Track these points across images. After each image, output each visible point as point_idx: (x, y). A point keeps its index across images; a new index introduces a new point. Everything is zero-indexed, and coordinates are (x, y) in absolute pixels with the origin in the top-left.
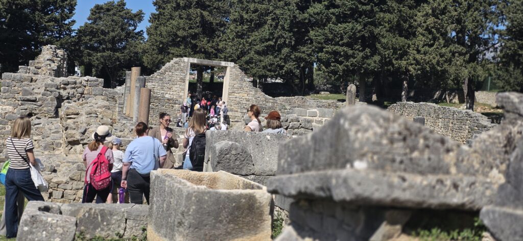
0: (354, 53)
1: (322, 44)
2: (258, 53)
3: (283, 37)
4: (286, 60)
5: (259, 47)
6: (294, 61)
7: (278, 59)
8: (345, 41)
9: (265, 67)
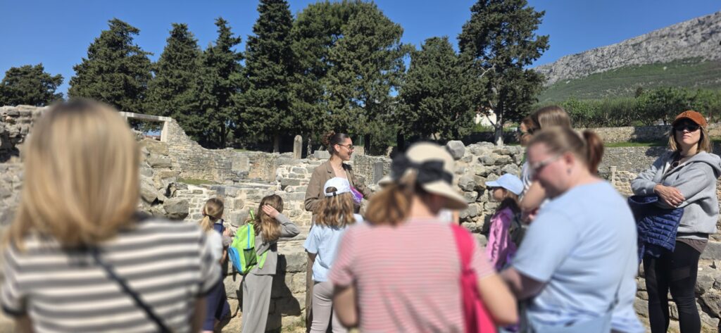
0: (272, 114)
1: (243, 105)
2: (184, 112)
3: (208, 99)
4: (210, 118)
5: (185, 108)
6: (218, 120)
7: (202, 118)
8: (265, 103)
9: (191, 125)
